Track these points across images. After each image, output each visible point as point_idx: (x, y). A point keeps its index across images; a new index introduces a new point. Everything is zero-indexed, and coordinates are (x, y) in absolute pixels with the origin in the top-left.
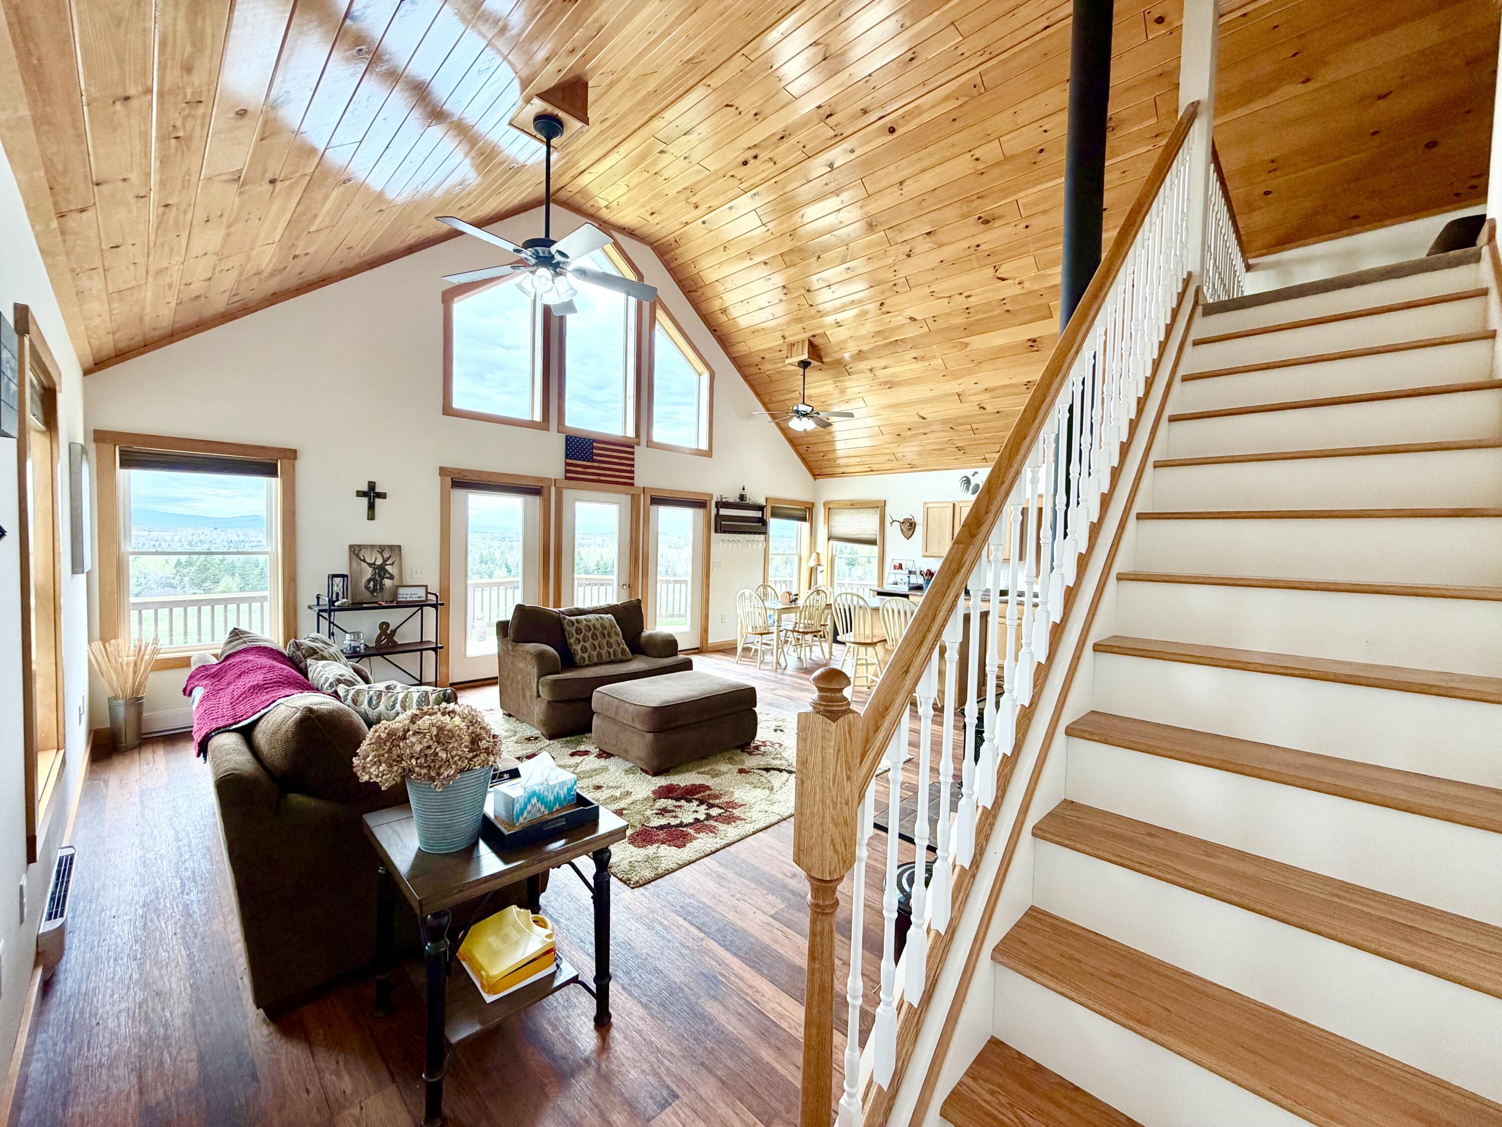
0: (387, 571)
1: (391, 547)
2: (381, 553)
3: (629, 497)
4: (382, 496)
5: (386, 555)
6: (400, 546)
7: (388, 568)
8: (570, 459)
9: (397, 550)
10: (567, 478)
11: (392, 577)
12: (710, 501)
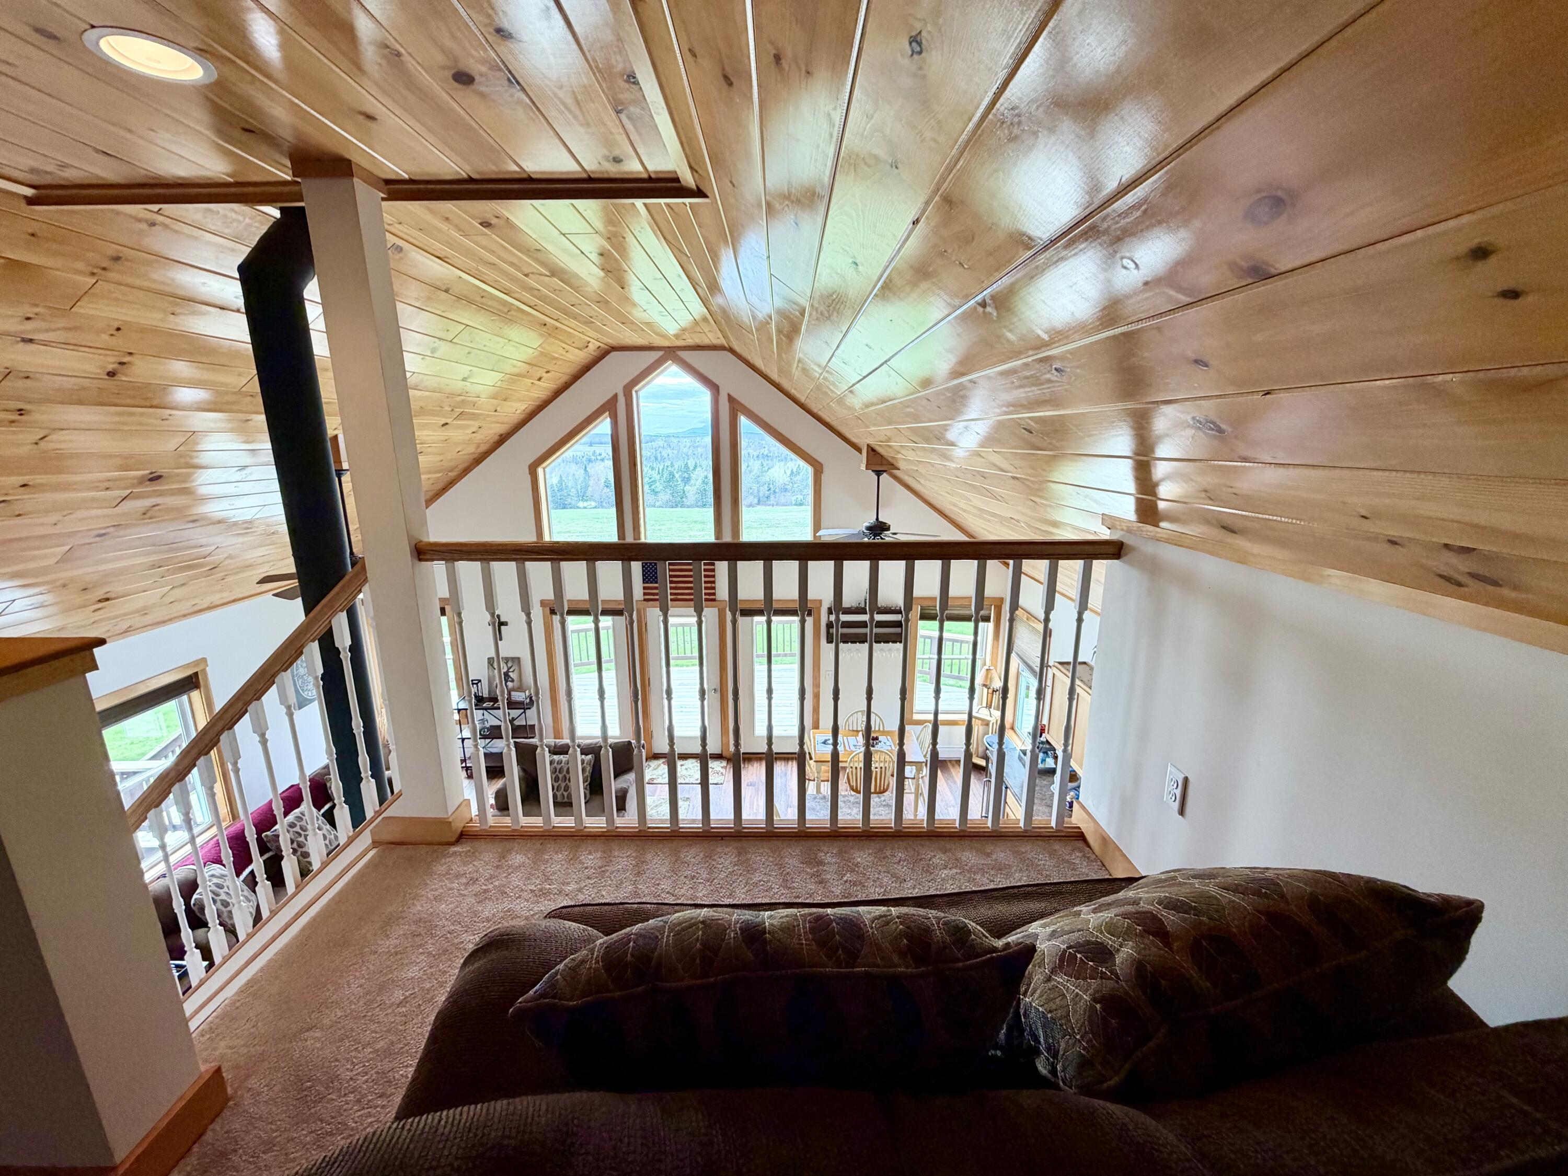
0: (509, 676)
1: (513, 659)
2: (506, 663)
3: (716, 609)
4: (505, 624)
5: (509, 665)
6: (519, 659)
7: (511, 674)
8: (647, 583)
9: (516, 661)
10: (645, 600)
11: (513, 681)
12: (819, 609)
